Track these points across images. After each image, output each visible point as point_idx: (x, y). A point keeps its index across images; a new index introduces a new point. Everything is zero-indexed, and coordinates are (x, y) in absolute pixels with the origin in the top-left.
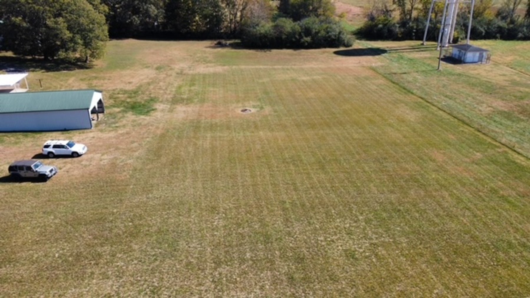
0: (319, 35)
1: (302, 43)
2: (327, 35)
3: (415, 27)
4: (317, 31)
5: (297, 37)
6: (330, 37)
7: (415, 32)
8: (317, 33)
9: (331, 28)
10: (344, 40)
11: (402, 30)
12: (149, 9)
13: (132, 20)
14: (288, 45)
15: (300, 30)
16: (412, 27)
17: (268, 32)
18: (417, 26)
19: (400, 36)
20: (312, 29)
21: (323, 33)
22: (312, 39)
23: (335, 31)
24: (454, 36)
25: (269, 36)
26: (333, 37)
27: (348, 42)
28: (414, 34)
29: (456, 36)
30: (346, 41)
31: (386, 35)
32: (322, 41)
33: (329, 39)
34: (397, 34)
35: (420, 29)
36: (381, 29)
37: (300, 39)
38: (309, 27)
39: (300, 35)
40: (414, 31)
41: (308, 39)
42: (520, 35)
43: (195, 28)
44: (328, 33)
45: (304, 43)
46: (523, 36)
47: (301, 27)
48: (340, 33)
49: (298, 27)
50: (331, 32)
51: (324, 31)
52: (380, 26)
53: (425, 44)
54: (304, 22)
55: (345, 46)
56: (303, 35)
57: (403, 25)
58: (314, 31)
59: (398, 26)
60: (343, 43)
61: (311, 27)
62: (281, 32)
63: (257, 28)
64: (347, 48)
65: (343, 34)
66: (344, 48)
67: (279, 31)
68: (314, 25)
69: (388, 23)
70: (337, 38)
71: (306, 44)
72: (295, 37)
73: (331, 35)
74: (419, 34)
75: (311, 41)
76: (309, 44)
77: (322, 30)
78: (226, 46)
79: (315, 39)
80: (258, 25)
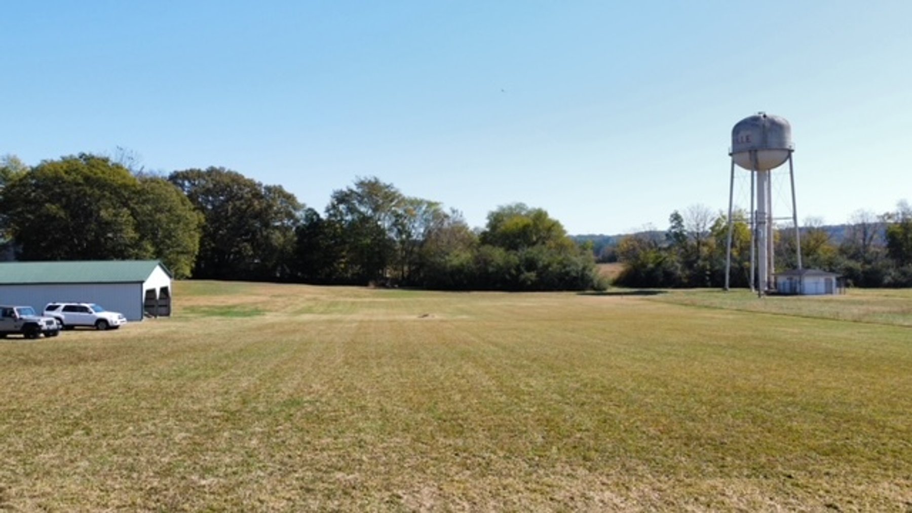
0: (550, 269)
1: (522, 281)
2: (563, 271)
3: (708, 267)
4: (546, 263)
5: (513, 272)
6: (567, 273)
7: (709, 276)
8: (546, 267)
9: (569, 260)
10: (592, 280)
11: (687, 272)
12: (270, 236)
13: (241, 249)
14: (498, 285)
15: (518, 262)
16: (704, 267)
17: (465, 263)
18: (712, 266)
19: (686, 281)
20: (537, 261)
21: (555, 267)
22: (539, 275)
23: (576, 265)
25: (466, 270)
26: (574, 274)
27: (599, 284)
28: (708, 278)
30: (595, 282)
31: (661, 280)
32: (556, 280)
33: (567, 278)
34: (680, 278)
35: (717, 271)
36: (653, 270)
37: (518, 276)
38: (533, 258)
39: (518, 268)
40: (708, 273)
41: (532, 275)
42: (887, 279)
43: (342, 266)
44: (565, 267)
45: (524, 281)
46: (892, 281)
47: (519, 257)
48: (584, 269)
49: (514, 258)
50: (569, 266)
51: (558, 264)
52: (651, 266)
53: (730, 290)
54: (526, 252)
55: (595, 289)
56: (522, 268)
57: (688, 264)
58: (540, 264)
59: (679, 266)
60: (590, 284)
61: (536, 257)
62: (486, 263)
63: (447, 258)
64: (599, 290)
65: (591, 270)
66: (593, 292)
67: (482, 262)
68: (540, 255)
69: (662, 262)
70: (580, 276)
71: (530, 283)
72: (510, 272)
73: (570, 271)
74: (717, 279)
75: (536, 279)
76: (534, 283)
77: (554, 262)
78: (393, 288)
79: (543, 275)
80: (447, 254)
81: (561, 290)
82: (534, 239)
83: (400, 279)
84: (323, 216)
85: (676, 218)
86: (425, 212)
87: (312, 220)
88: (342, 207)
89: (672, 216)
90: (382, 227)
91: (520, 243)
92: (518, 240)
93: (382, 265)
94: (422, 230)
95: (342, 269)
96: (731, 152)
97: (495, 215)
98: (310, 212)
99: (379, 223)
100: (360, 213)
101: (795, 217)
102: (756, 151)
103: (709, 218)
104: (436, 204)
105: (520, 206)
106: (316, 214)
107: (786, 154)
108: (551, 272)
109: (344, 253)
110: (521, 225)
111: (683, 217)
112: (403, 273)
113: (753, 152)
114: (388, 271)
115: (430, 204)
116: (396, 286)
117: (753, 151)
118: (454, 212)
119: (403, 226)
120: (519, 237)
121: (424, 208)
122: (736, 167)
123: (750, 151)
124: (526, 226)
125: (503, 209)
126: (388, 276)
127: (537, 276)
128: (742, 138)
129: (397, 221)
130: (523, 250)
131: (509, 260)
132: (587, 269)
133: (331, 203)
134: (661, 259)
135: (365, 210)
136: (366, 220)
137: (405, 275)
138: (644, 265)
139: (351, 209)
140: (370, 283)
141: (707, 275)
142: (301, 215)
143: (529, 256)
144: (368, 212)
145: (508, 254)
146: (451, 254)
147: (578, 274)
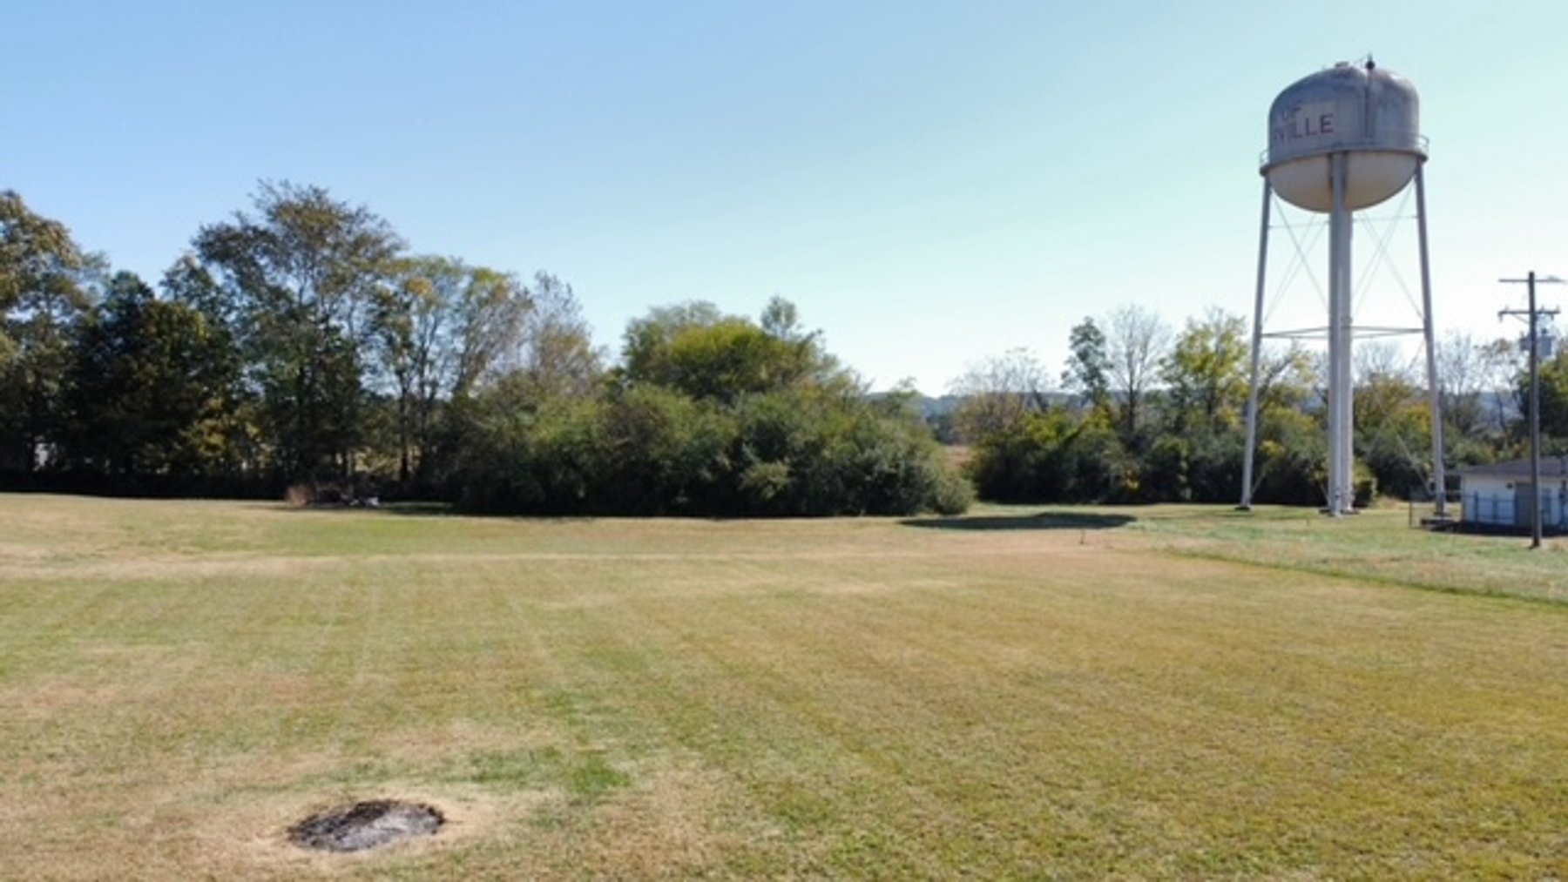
0: (826, 453)
1: (748, 489)
2: (860, 458)
3: (1184, 452)
5: (724, 460)
6: (868, 467)
7: (1187, 473)
8: (815, 447)
9: (870, 429)
10: (930, 486)
11: (1134, 463)
14: (682, 499)
15: (735, 433)
17: (579, 435)
18: (1192, 448)
20: (789, 430)
21: (836, 449)
22: (797, 470)
23: (890, 441)
25: (583, 458)
26: (885, 466)
28: (1183, 479)
30: (938, 490)
32: (840, 482)
33: (868, 478)
34: (1120, 478)
36: (1054, 458)
38: (777, 424)
39: (735, 451)
40: (1184, 465)
41: (778, 472)
43: (214, 439)
44: (861, 446)
45: (756, 490)
47: (738, 420)
48: (911, 452)
49: (721, 422)
50: (874, 447)
51: (845, 438)
52: (1051, 446)
53: (1254, 508)
54: (752, 407)
55: (939, 509)
56: (748, 451)
57: (1134, 445)
58: (799, 439)
59: (1115, 447)
60: (925, 497)
61: (784, 419)
62: (645, 435)
63: (526, 418)
64: (949, 516)
65: (926, 458)
66: (936, 517)
68: (797, 416)
69: (1075, 436)
70: (901, 473)
71: (770, 494)
72: (715, 463)
73: (877, 460)
74: (1204, 482)
75: (788, 481)
76: (781, 495)
77: (833, 435)
78: (363, 506)
79: (808, 471)
80: (531, 409)
81: (854, 514)
82: (764, 375)
83: (396, 477)
84: (159, 293)
85: (1085, 333)
86: (469, 293)
87: (130, 306)
88: (218, 275)
89: (1075, 331)
90: (345, 332)
91: (730, 383)
92: (724, 377)
93: (345, 439)
94: (457, 346)
95: (213, 448)
96: (1266, 161)
97: (643, 328)
98: (125, 285)
99: (333, 322)
100: (278, 293)
101: (1428, 330)
102: (1346, 153)
103: (1155, 339)
104: (501, 275)
105: (702, 309)
106: (145, 291)
107: (1413, 165)
108: (830, 462)
109: (213, 404)
111: (1105, 332)
112: (405, 462)
113: (1337, 157)
114: (360, 455)
115: (480, 275)
116: (374, 501)
117: (1338, 155)
118: (546, 283)
119: (405, 330)
120: (722, 368)
121: (464, 283)
122: (1275, 200)
123: (1330, 156)
125: (658, 312)
126: (360, 467)
127: (790, 474)
128: (1307, 121)
129: (383, 315)
130: (745, 403)
131: (708, 427)
132: (919, 454)
133: (187, 260)
134: (1075, 430)
135: (292, 284)
136: (297, 313)
137: (410, 468)
138: (1031, 445)
139: (249, 281)
140: (292, 491)
141: (1180, 471)
142: (92, 289)
143: (764, 418)
144: (301, 291)
145: (703, 411)
146: (541, 408)
147: (897, 466)
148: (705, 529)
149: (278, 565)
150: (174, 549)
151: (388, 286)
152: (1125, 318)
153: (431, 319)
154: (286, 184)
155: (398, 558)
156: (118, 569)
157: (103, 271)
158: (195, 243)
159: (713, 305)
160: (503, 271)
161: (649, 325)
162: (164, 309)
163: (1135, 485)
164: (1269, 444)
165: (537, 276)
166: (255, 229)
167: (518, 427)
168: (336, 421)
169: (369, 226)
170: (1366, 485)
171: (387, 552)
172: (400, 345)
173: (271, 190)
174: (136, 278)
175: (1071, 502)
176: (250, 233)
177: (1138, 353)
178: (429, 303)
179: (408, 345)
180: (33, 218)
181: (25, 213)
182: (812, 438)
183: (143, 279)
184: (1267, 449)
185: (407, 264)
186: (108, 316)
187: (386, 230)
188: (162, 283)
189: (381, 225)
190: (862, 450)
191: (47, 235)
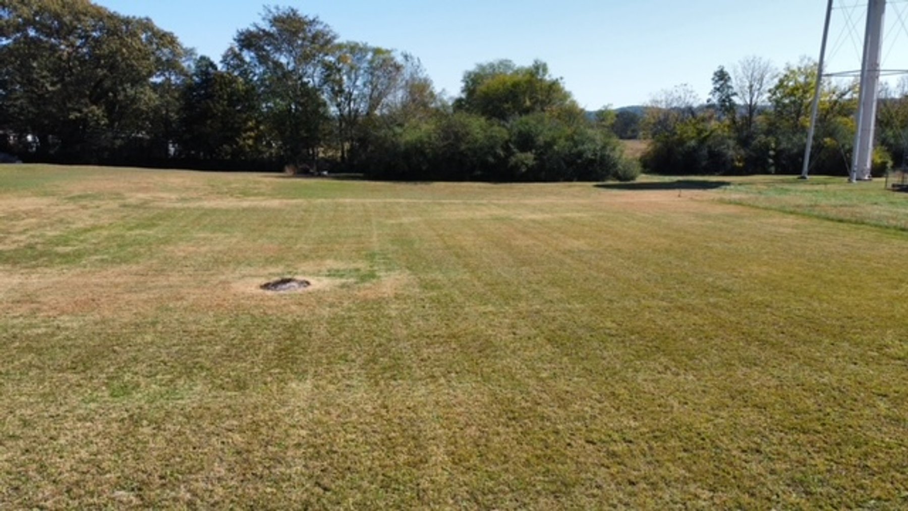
0: (556, 147)
1: (512, 167)
2: (574, 150)
3: (773, 145)
5: (502, 153)
6: (580, 155)
7: (773, 157)
8: (549, 145)
9: (581, 134)
10: (615, 165)
11: (742, 152)
12: (139, 96)
13: (86, 114)
14: (478, 173)
15: (507, 137)
16: (767, 145)
17: (426, 139)
18: (778, 143)
19: (737, 164)
20: (536, 135)
21: (561, 146)
22: (539, 157)
23: (593, 141)
24: (873, 161)
25: (427, 150)
26: (590, 155)
27: (624, 170)
28: (771, 161)
29: (879, 161)
30: (620, 167)
32: (563, 163)
33: (579, 161)
34: (733, 160)
35: (783, 150)
36: (694, 150)
37: (507, 157)
38: (529, 132)
39: (506, 146)
40: (772, 153)
41: (529, 158)
43: (250, 142)
44: (576, 144)
45: (516, 167)
47: (509, 130)
48: (604, 148)
49: (500, 131)
50: (583, 144)
51: (567, 140)
52: (693, 143)
53: (808, 177)
54: (517, 122)
55: (619, 178)
56: (513, 147)
57: (744, 142)
58: (541, 140)
59: (731, 143)
60: (612, 171)
61: (533, 129)
62: (458, 138)
63: (398, 130)
64: (625, 182)
65: (614, 149)
66: (617, 182)
67: (453, 137)
68: (540, 127)
69: (708, 136)
70: (598, 158)
71: (524, 170)
72: (496, 153)
73: (585, 151)
74: (784, 162)
75: (534, 163)
76: (530, 169)
77: (560, 138)
78: (320, 176)
79: (545, 157)
80: (401, 125)
81: (570, 180)
82: (528, 103)
83: (339, 160)
84: (220, 67)
85: (722, 76)
86: (370, 63)
87: (207, 73)
88: (247, 56)
89: (715, 74)
90: (311, 85)
91: (509, 109)
92: (506, 106)
93: (313, 141)
94: (367, 91)
95: (250, 146)
97: (473, 76)
98: (204, 63)
99: (305, 80)
100: (278, 65)
103: (767, 77)
104: (388, 52)
105: (505, 64)
106: (212, 65)
108: (558, 153)
109: (250, 124)
110: (509, 84)
111: (731, 75)
112: (343, 153)
114: (321, 149)
115: (377, 51)
116: (325, 173)
118: (407, 58)
119: (340, 83)
120: (506, 101)
121: (369, 56)
124: (516, 85)
125: (482, 68)
126: (321, 155)
127: (535, 159)
129: (329, 75)
130: (514, 120)
131: (494, 134)
132: (608, 148)
133: (231, 49)
134: (707, 133)
135: (283, 60)
136: (286, 75)
137: (346, 155)
138: (681, 142)
139: (263, 59)
140: (287, 168)
141: (770, 157)
142: (189, 66)
143: (523, 129)
144: (288, 64)
145: (492, 125)
146: (406, 125)
147: (596, 155)
148: (485, 188)
149: (275, 203)
150: (232, 196)
151: (330, 59)
152: (749, 64)
153: (353, 76)
154: (277, 8)
155: (330, 200)
156: (207, 204)
157: (194, 57)
158: (235, 40)
159: (510, 61)
160: (389, 48)
161: (476, 74)
162: (221, 76)
163: (741, 165)
164: (827, 140)
165: (402, 54)
166: (264, 31)
167: (395, 135)
168: (308, 131)
169: (319, 27)
170: (884, 164)
171: (326, 198)
172: (338, 92)
173: (270, 12)
174: (209, 59)
175: (703, 174)
176: (261, 33)
177: (756, 86)
178: (352, 68)
179: (341, 91)
180: (159, 31)
181: (155, 29)
182: (548, 139)
183: (212, 59)
184: (825, 143)
185: (340, 47)
186: (196, 79)
187: (327, 29)
188: (221, 62)
189: (325, 26)
190: (576, 147)
191: (167, 39)
